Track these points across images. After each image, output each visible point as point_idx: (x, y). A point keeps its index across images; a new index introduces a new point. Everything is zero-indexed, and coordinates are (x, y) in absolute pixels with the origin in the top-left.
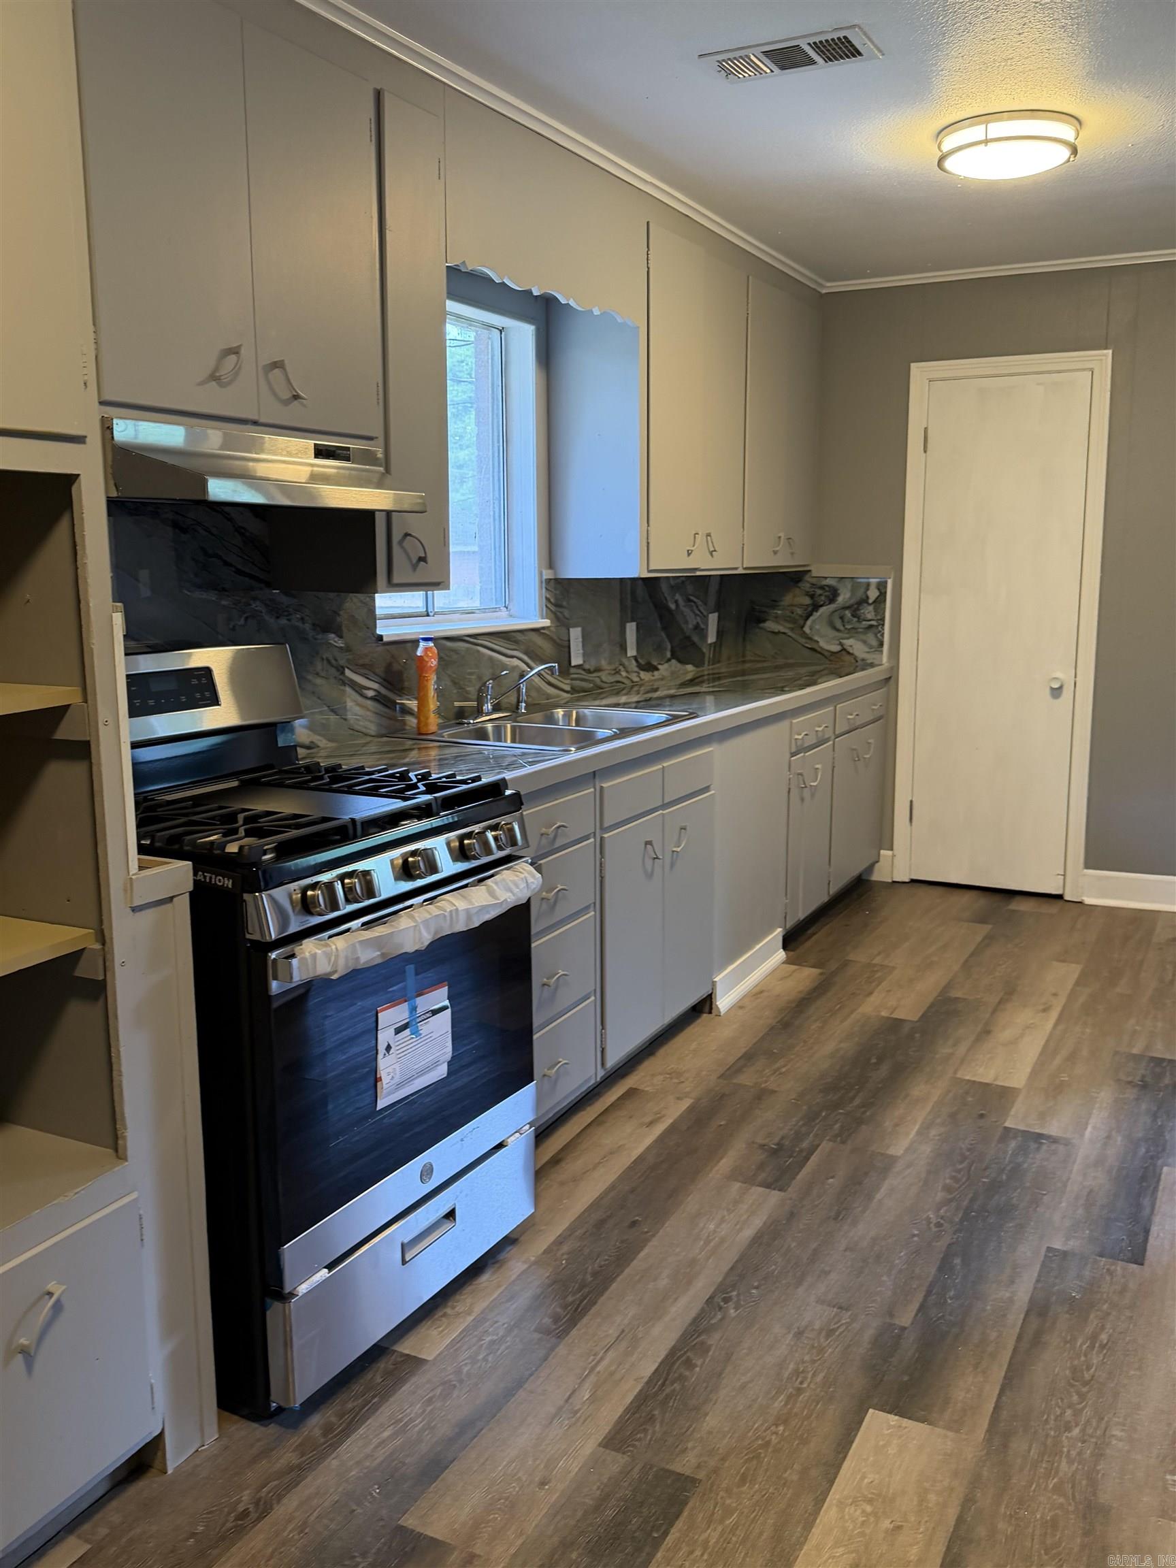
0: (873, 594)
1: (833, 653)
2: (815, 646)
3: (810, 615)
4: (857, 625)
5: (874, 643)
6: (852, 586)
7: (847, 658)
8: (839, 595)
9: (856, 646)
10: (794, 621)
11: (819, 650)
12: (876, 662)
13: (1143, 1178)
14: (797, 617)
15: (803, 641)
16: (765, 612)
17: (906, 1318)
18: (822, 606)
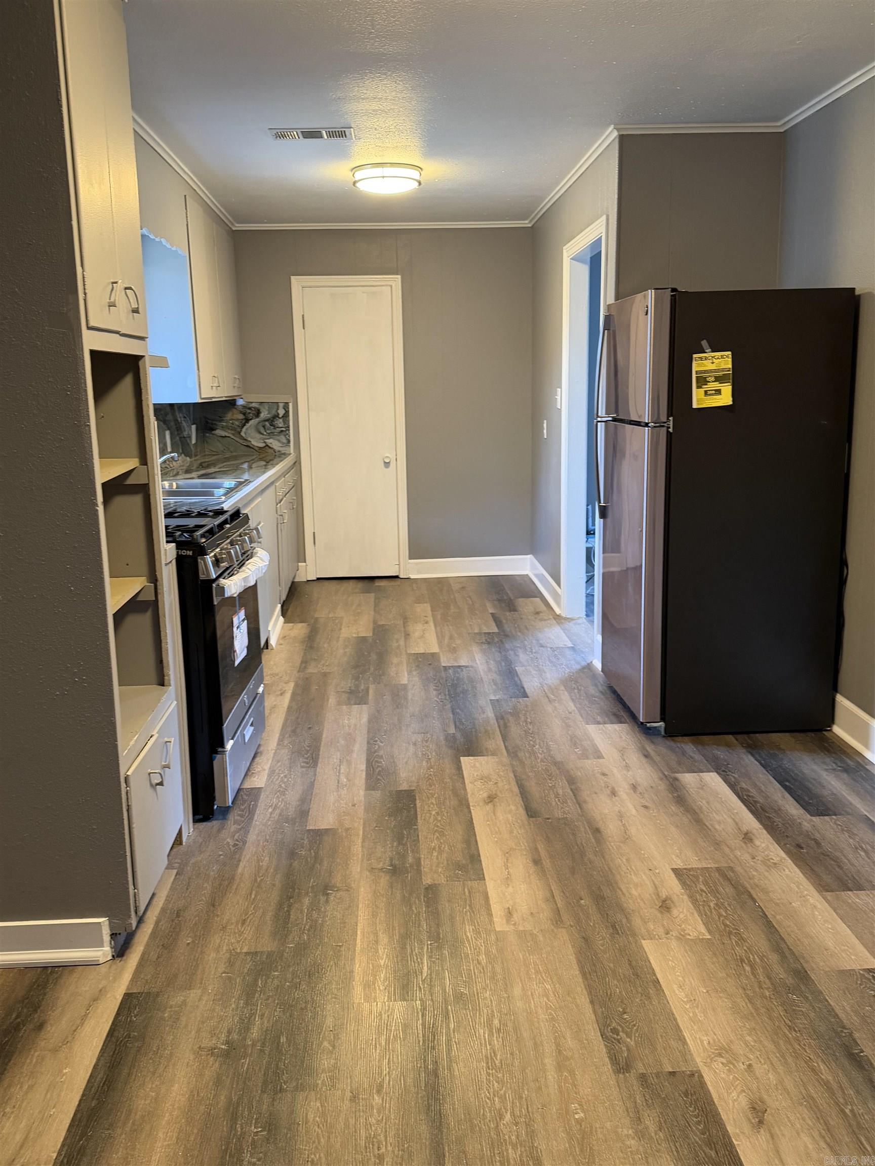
0: (281, 412)
1: (260, 448)
2: (249, 444)
3: (244, 425)
4: (273, 431)
5: (285, 441)
6: (269, 408)
7: (270, 450)
8: (261, 412)
9: (274, 444)
10: (233, 429)
11: (251, 446)
12: (287, 452)
13: (510, 672)
14: (236, 427)
15: (241, 441)
16: (215, 424)
17: (452, 730)
18: (251, 419)
